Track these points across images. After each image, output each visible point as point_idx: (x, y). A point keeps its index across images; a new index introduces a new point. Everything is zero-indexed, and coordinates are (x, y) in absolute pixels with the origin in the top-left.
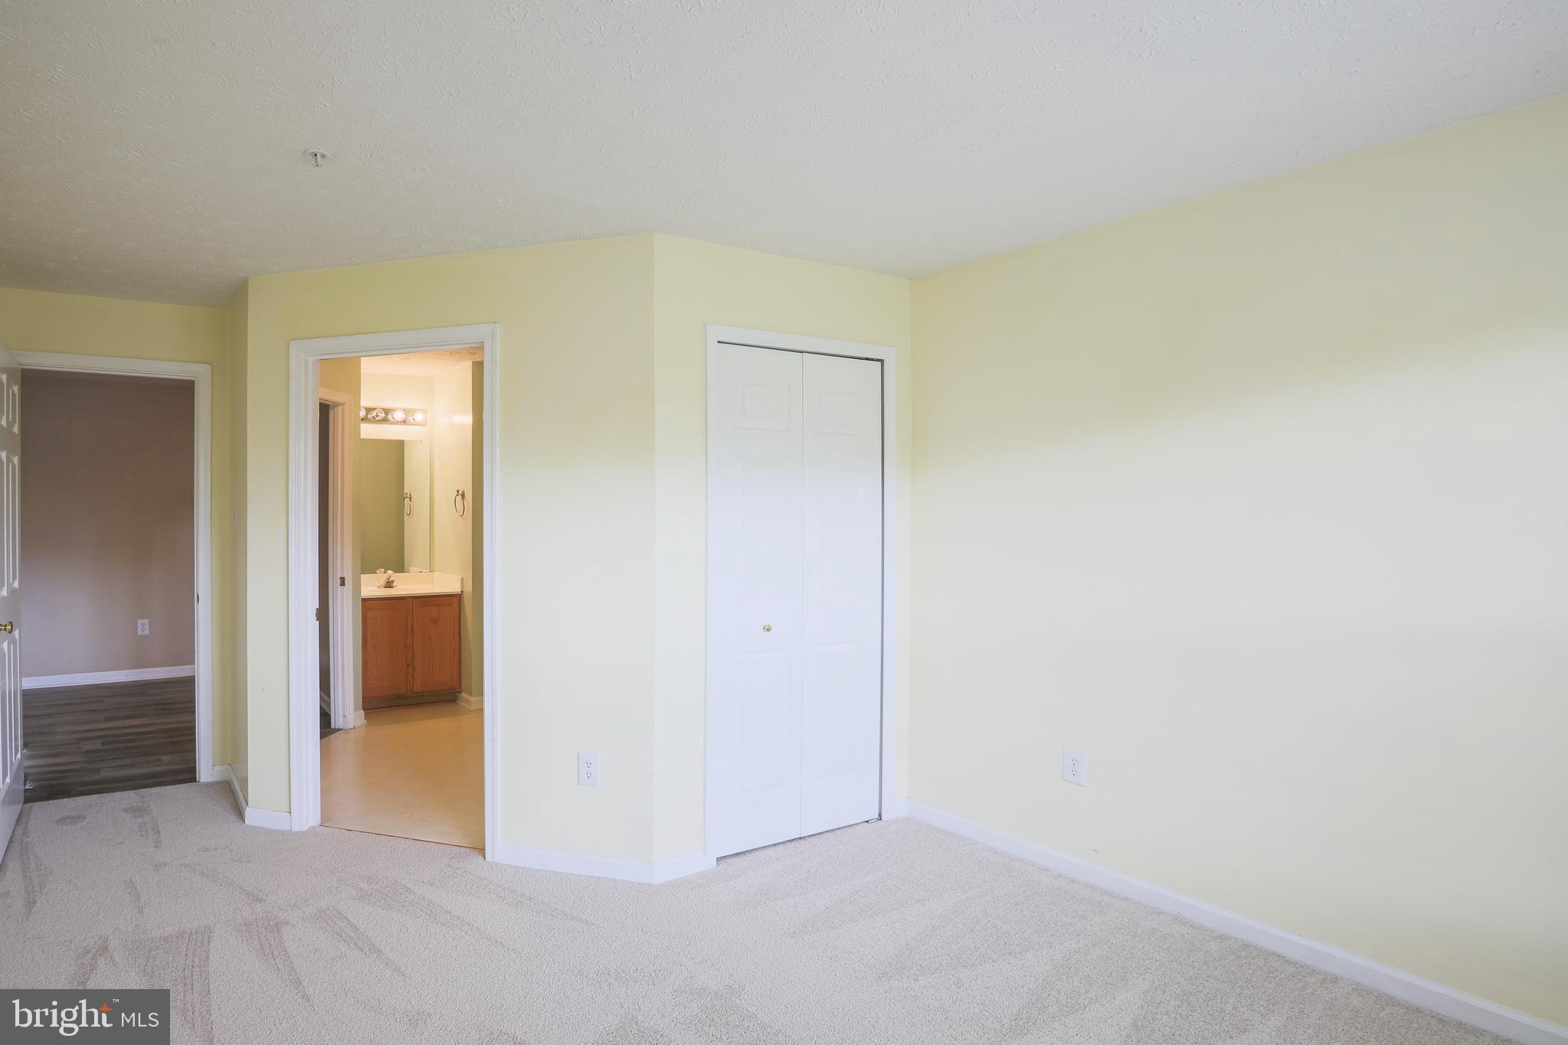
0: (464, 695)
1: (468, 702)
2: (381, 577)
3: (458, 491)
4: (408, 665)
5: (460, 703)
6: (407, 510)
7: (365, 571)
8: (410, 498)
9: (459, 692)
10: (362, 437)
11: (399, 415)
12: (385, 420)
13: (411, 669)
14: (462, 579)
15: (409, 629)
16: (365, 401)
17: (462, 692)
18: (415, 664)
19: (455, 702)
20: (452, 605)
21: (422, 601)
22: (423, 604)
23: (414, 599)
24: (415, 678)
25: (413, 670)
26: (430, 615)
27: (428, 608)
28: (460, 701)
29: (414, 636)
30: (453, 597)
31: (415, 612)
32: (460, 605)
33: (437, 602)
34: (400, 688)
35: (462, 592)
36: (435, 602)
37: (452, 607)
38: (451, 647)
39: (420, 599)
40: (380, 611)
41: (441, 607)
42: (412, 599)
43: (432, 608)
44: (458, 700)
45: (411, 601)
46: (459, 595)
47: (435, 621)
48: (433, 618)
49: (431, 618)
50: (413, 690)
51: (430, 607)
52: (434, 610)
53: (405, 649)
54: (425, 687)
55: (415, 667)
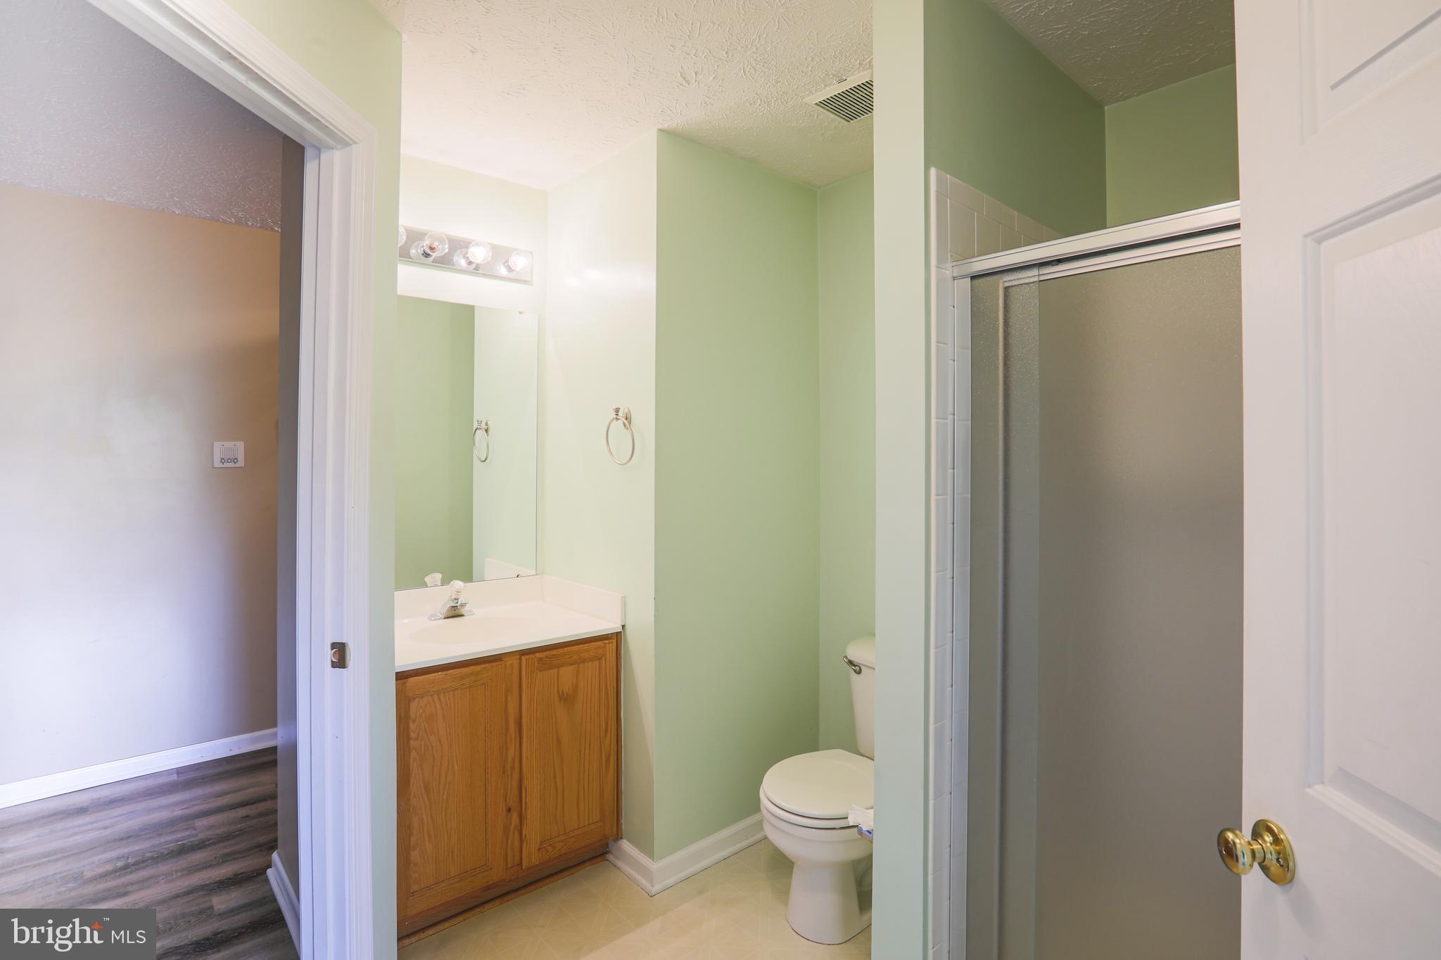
0: (625, 845)
1: (647, 873)
2: (438, 594)
3: (617, 411)
4: (509, 810)
5: (620, 864)
6: (480, 451)
7: (402, 584)
8: (487, 431)
9: (618, 837)
10: (400, 292)
11: (479, 254)
12: (445, 262)
13: (515, 816)
15: (512, 726)
16: (407, 220)
17: (621, 838)
18: (526, 803)
19: (605, 860)
20: (603, 659)
21: (540, 659)
22: (543, 664)
23: (523, 657)
24: (526, 835)
25: (521, 817)
26: (558, 686)
27: (552, 671)
28: (617, 858)
29: (524, 740)
30: (606, 642)
31: (524, 686)
32: (620, 654)
33: (571, 657)
34: (491, 868)
35: (623, 626)
36: (568, 656)
37: (604, 662)
38: (601, 750)
39: (537, 655)
40: (442, 696)
41: (581, 665)
42: (518, 657)
43: (562, 669)
44: (612, 853)
45: (516, 663)
46: (618, 634)
47: (567, 699)
48: (563, 692)
49: (558, 691)
50: (521, 864)
51: (558, 668)
52: (567, 673)
53: (504, 772)
54: (547, 851)
55: (526, 809)
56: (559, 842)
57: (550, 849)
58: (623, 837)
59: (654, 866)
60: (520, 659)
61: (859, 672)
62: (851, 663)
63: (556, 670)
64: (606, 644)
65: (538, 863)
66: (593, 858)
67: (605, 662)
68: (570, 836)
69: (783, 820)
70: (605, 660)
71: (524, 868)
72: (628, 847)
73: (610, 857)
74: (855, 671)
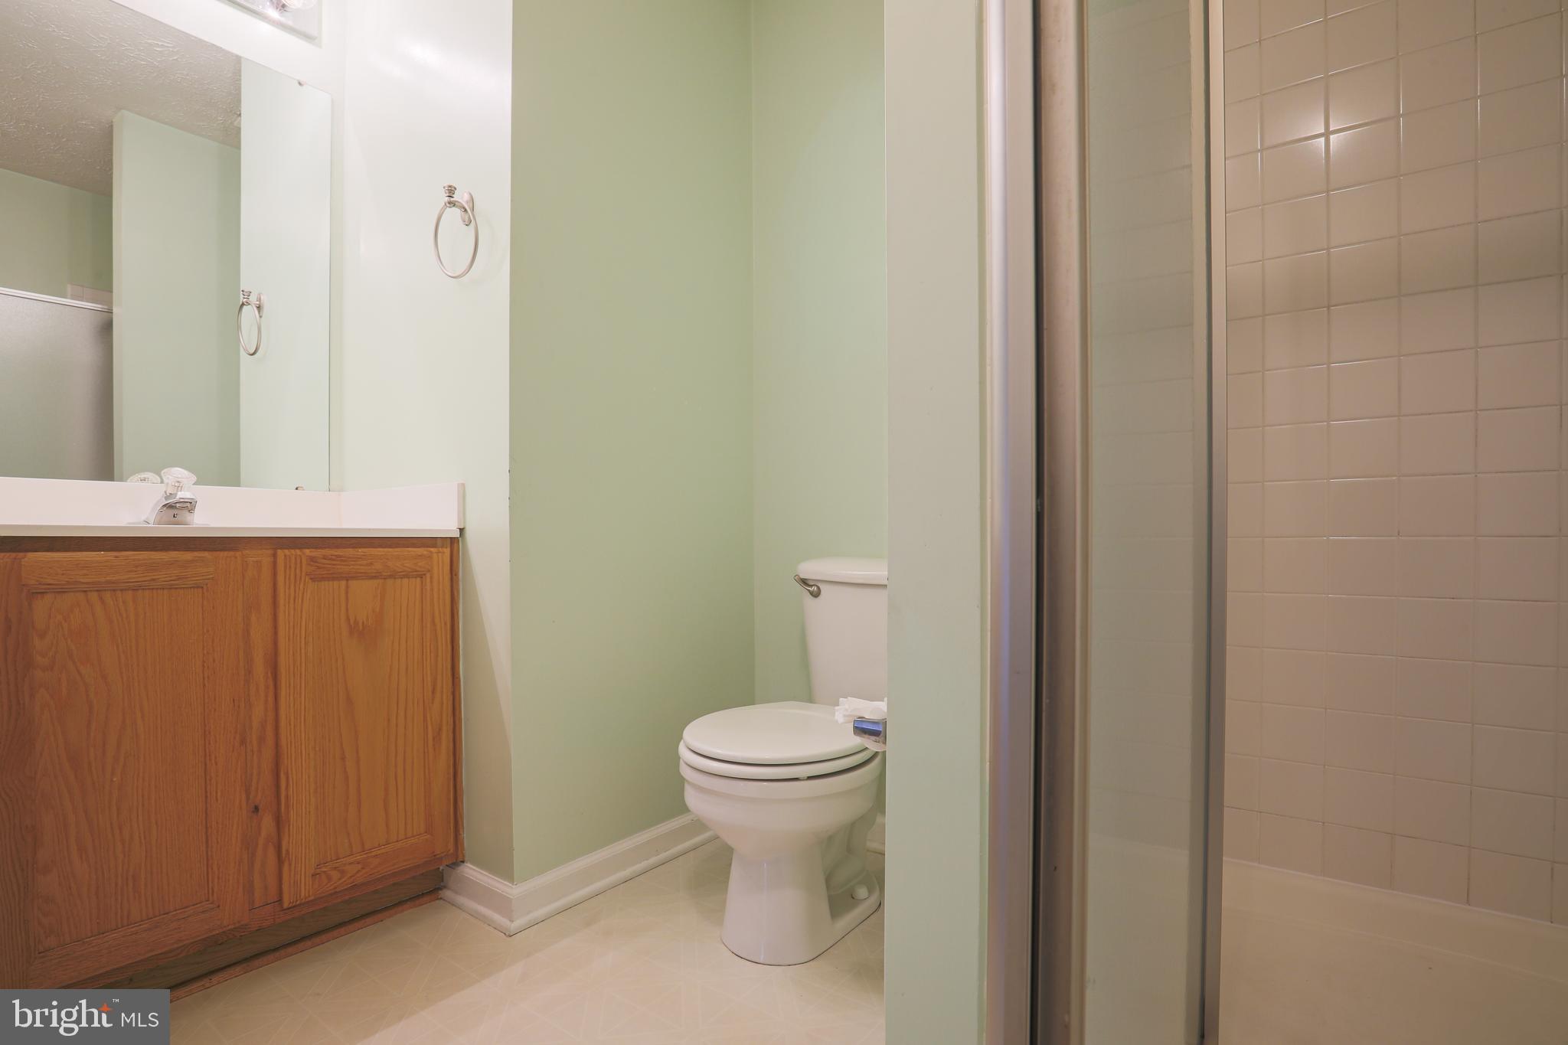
0: (469, 870)
1: (504, 905)
3: (451, 191)
4: (256, 811)
5: (461, 900)
6: (248, 339)
8: (258, 306)
9: (457, 861)
13: (267, 823)
14: (462, 488)
15: (260, 667)
17: (463, 862)
18: (287, 797)
19: (438, 899)
20: (428, 575)
21: (312, 559)
22: (319, 568)
23: (279, 552)
24: (288, 851)
25: (279, 822)
26: (347, 610)
27: (336, 583)
28: (457, 893)
29: (283, 693)
30: (432, 549)
31: (281, 601)
32: (457, 575)
33: (371, 564)
34: (219, 906)
35: (462, 530)
36: (365, 562)
37: (428, 580)
38: (425, 720)
39: (307, 552)
40: (107, 596)
41: (390, 582)
42: (270, 552)
43: (353, 583)
44: (449, 889)
45: (266, 561)
46: (453, 541)
47: (366, 634)
48: (356, 622)
49: (348, 619)
50: (280, 900)
51: (347, 580)
52: (362, 589)
53: (243, 742)
54: (329, 878)
55: (287, 806)
56: (351, 863)
57: (335, 875)
58: (466, 859)
59: (513, 891)
60: (275, 555)
61: (816, 595)
62: (804, 582)
63: (343, 583)
64: (431, 552)
65: (312, 898)
66: (418, 897)
67: (431, 582)
68: (373, 854)
69: (701, 771)
70: (431, 578)
71: (286, 905)
72: (475, 873)
73: (447, 894)
74: (811, 593)
